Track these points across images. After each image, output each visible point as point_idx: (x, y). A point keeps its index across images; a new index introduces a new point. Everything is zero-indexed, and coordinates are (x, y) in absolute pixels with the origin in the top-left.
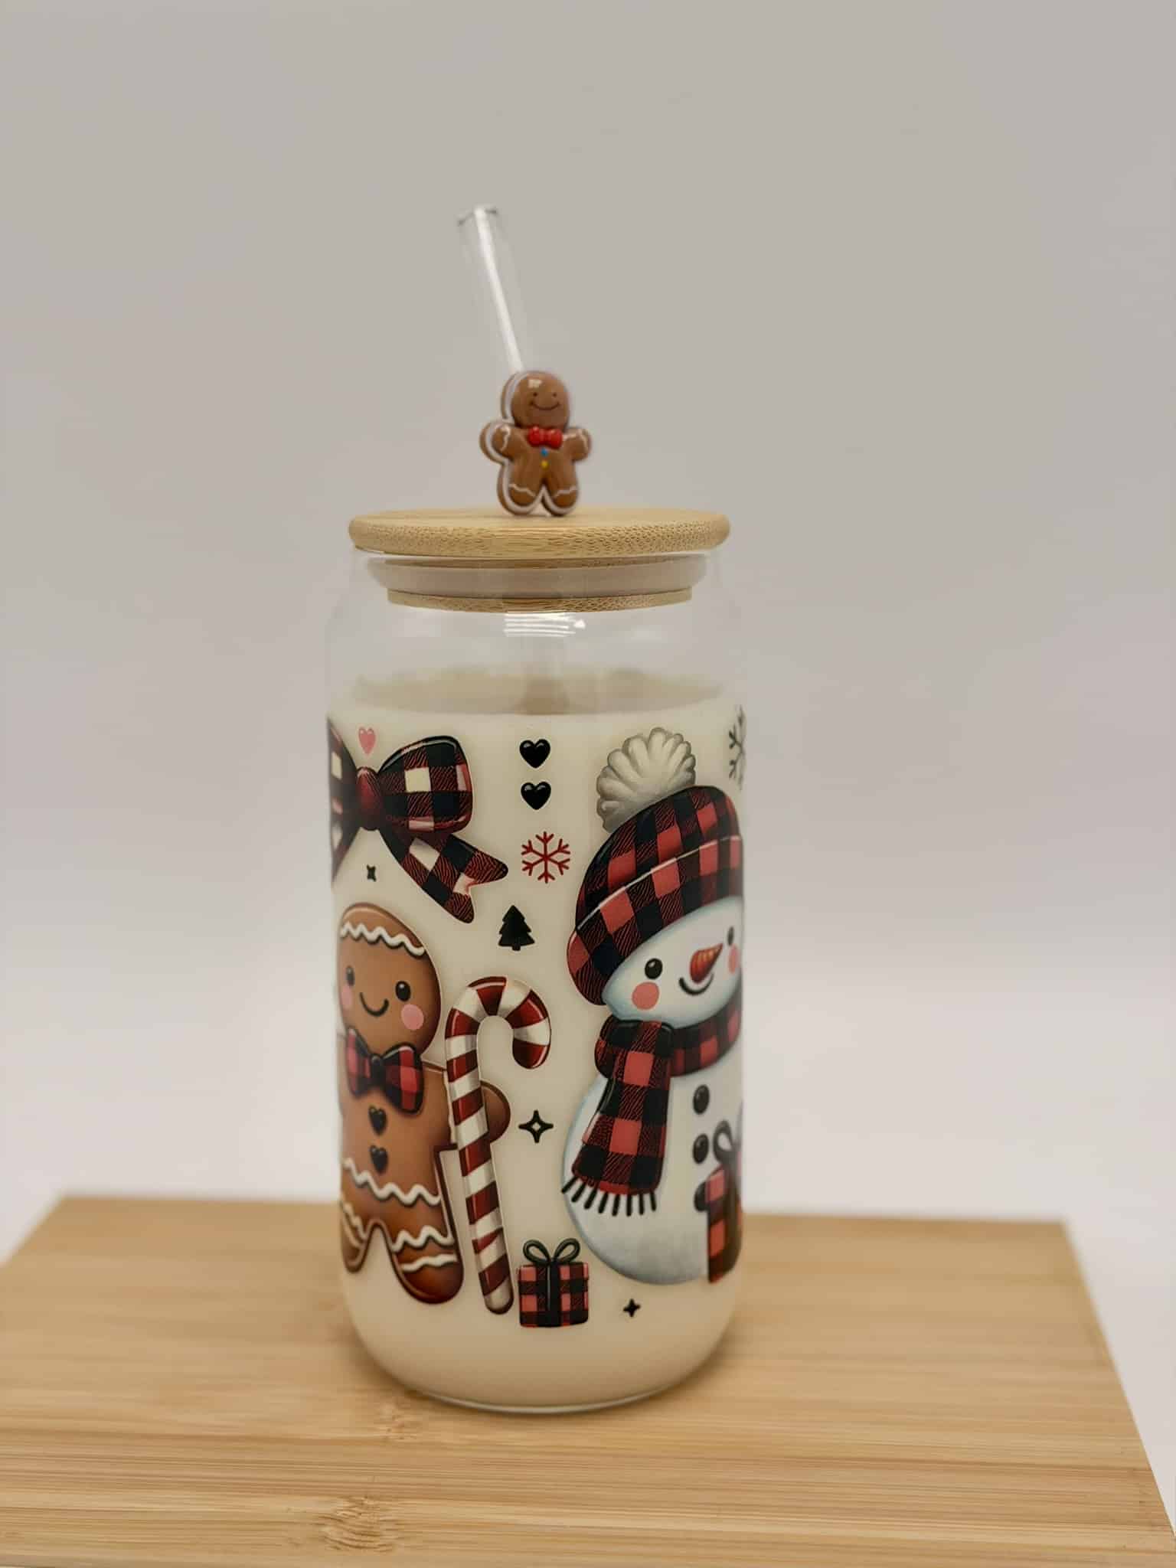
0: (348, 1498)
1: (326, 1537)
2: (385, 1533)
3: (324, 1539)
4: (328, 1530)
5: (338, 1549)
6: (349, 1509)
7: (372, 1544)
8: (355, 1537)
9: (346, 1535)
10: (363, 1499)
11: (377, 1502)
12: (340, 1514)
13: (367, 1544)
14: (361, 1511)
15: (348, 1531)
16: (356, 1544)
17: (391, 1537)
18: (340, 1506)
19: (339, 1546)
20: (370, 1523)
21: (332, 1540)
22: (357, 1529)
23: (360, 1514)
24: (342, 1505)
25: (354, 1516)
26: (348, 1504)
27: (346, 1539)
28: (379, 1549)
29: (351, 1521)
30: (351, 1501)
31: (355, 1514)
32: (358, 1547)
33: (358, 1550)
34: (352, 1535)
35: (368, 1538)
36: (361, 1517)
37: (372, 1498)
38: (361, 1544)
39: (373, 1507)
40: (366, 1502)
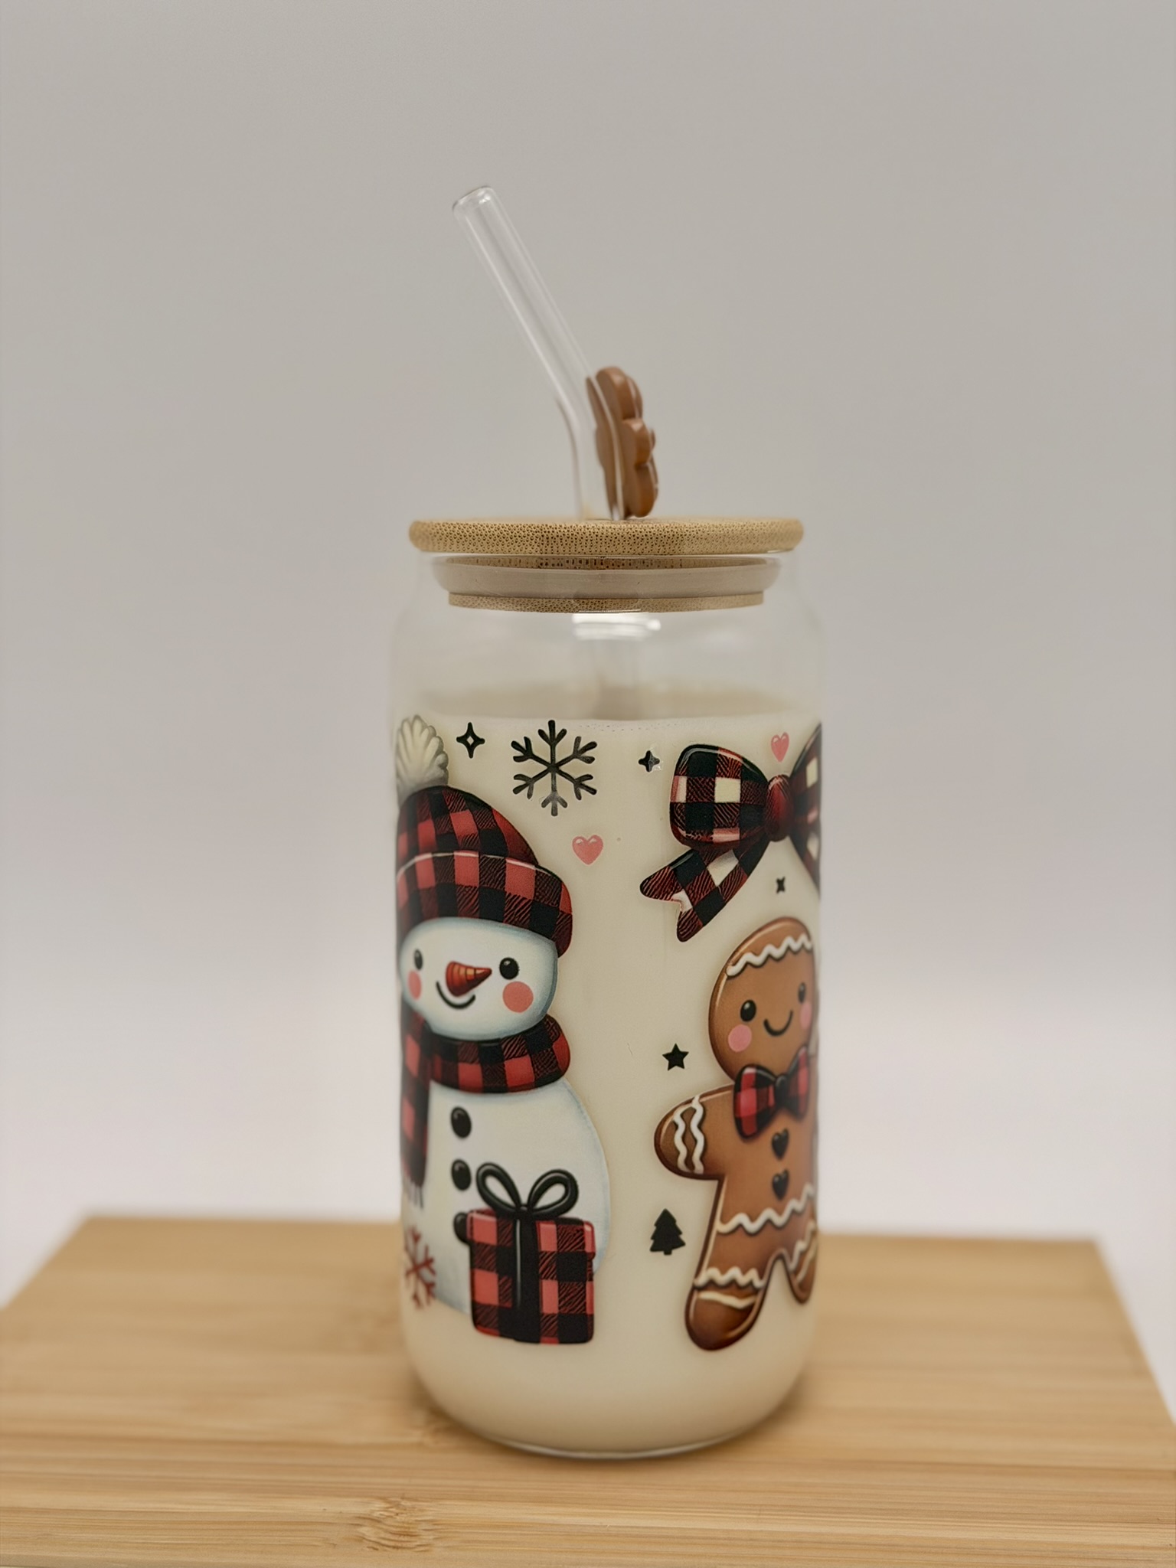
0: (384, 1499)
1: (364, 1538)
2: (424, 1533)
3: (361, 1539)
4: (367, 1531)
5: (377, 1549)
6: (386, 1510)
7: (408, 1545)
8: (392, 1537)
9: (383, 1535)
10: (399, 1500)
11: (414, 1503)
12: (376, 1514)
13: (404, 1545)
14: (398, 1511)
15: (386, 1531)
16: (392, 1544)
17: (428, 1537)
18: (376, 1508)
19: (377, 1545)
20: (408, 1523)
21: (370, 1541)
22: (394, 1529)
23: (397, 1514)
24: (377, 1506)
25: (391, 1517)
26: (384, 1505)
27: (384, 1539)
28: (417, 1550)
29: (389, 1522)
30: (390, 1502)
31: (392, 1514)
32: (394, 1547)
33: (395, 1550)
34: (390, 1535)
35: (406, 1539)
36: (398, 1518)
37: (409, 1499)
38: (399, 1545)
39: (414, 1508)
40: (403, 1503)
